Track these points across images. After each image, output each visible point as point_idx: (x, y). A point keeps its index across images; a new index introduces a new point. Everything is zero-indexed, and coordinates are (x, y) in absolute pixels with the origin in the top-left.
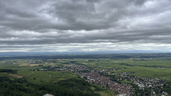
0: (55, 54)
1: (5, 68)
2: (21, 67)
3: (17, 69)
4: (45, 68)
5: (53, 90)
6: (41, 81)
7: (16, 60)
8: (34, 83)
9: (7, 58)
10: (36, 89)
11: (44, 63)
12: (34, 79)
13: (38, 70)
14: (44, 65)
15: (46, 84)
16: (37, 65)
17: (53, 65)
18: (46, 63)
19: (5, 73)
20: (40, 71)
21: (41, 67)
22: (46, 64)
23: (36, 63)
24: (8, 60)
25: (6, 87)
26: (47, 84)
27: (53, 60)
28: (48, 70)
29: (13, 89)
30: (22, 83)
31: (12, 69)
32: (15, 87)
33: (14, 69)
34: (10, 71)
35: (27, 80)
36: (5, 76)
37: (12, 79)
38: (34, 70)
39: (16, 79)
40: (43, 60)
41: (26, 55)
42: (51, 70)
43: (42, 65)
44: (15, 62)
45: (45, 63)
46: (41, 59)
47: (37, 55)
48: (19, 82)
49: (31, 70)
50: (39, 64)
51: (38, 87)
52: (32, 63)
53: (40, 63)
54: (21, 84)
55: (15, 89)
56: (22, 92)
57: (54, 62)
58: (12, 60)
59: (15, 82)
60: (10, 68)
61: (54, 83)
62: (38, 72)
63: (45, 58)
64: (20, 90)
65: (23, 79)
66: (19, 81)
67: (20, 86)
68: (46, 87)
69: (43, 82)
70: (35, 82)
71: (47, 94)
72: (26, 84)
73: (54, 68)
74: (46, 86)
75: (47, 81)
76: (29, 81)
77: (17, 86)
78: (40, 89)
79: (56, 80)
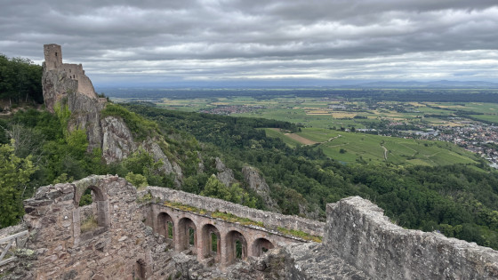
0: (405, 86)
1: (278, 119)
2: (311, 118)
3: (303, 123)
4: (372, 125)
5: (392, 189)
6: (360, 160)
7: (300, 99)
8: (340, 162)
9: (282, 94)
10: (345, 179)
11: (370, 111)
12: (342, 151)
13: (353, 130)
14: (371, 118)
15: (372, 170)
16: (352, 115)
17: (395, 118)
18: (376, 112)
19: (277, 130)
20: (358, 132)
21: (362, 123)
22: (376, 115)
23: (350, 109)
24: (284, 100)
25: (277, 163)
26: (375, 171)
27: (396, 103)
28: (381, 133)
29: (291, 169)
30: (313, 159)
31: (291, 121)
32: (295, 165)
33: (296, 122)
34: (285, 126)
35: (325, 152)
36: (277, 137)
37: (291, 147)
38: (343, 129)
39: (298, 145)
40: (367, 101)
41: (323, 87)
42: (390, 132)
43: (364, 118)
44: (298, 103)
45: (374, 111)
46: (362, 101)
47: (352, 87)
48: (306, 154)
49: (334, 128)
50: (355, 114)
51: (350, 173)
52: (337, 109)
53: (360, 110)
54: (310, 161)
55: (297, 171)
56: (312, 181)
57: (400, 110)
58: (291, 100)
59: (297, 154)
60: (285, 120)
61: (396, 171)
62: (353, 134)
63: (372, 95)
64: (308, 174)
65: (315, 150)
66: (305, 151)
67: (308, 164)
68: (372, 177)
69: (365, 163)
70: (343, 160)
71: (357, 197)
72: (322, 162)
73: (400, 128)
74: (371, 174)
75: (376, 163)
76: (330, 156)
77: (300, 163)
78: (356, 181)
79: (402, 164)
